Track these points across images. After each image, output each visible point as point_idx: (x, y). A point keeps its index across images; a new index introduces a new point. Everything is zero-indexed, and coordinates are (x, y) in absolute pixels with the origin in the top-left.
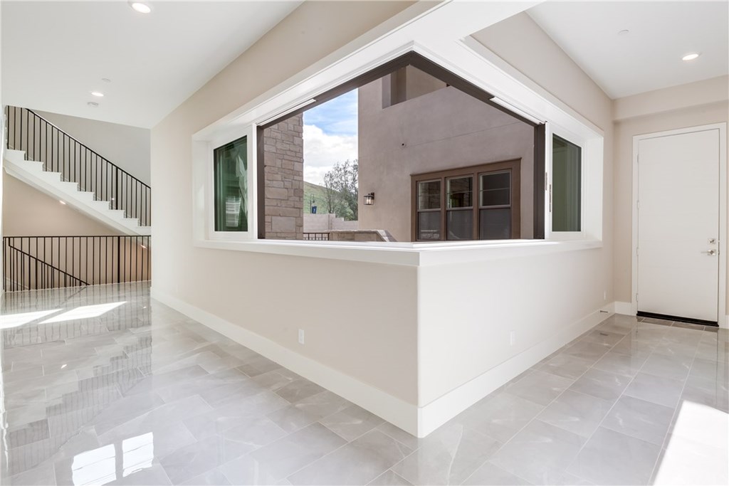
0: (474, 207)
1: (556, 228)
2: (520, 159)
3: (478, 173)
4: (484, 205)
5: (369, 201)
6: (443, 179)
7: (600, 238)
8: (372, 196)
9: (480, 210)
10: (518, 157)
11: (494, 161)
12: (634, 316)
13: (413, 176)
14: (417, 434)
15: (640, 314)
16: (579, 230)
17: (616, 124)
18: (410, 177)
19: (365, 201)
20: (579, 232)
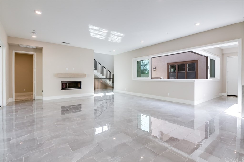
0: (185, 71)
1: (211, 77)
2: (198, 60)
3: (187, 63)
4: (188, 71)
5: (154, 70)
6: (177, 64)
7: (219, 79)
8: (155, 68)
9: (187, 72)
10: (198, 59)
11: (191, 60)
12: (226, 96)
13: (168, 63)
14: (194, 104)
15: (228, 95)
16: (215, 77)
17: (223, 54)
18: (167, 64)
19: (153, 70)
20: (214, 78)
